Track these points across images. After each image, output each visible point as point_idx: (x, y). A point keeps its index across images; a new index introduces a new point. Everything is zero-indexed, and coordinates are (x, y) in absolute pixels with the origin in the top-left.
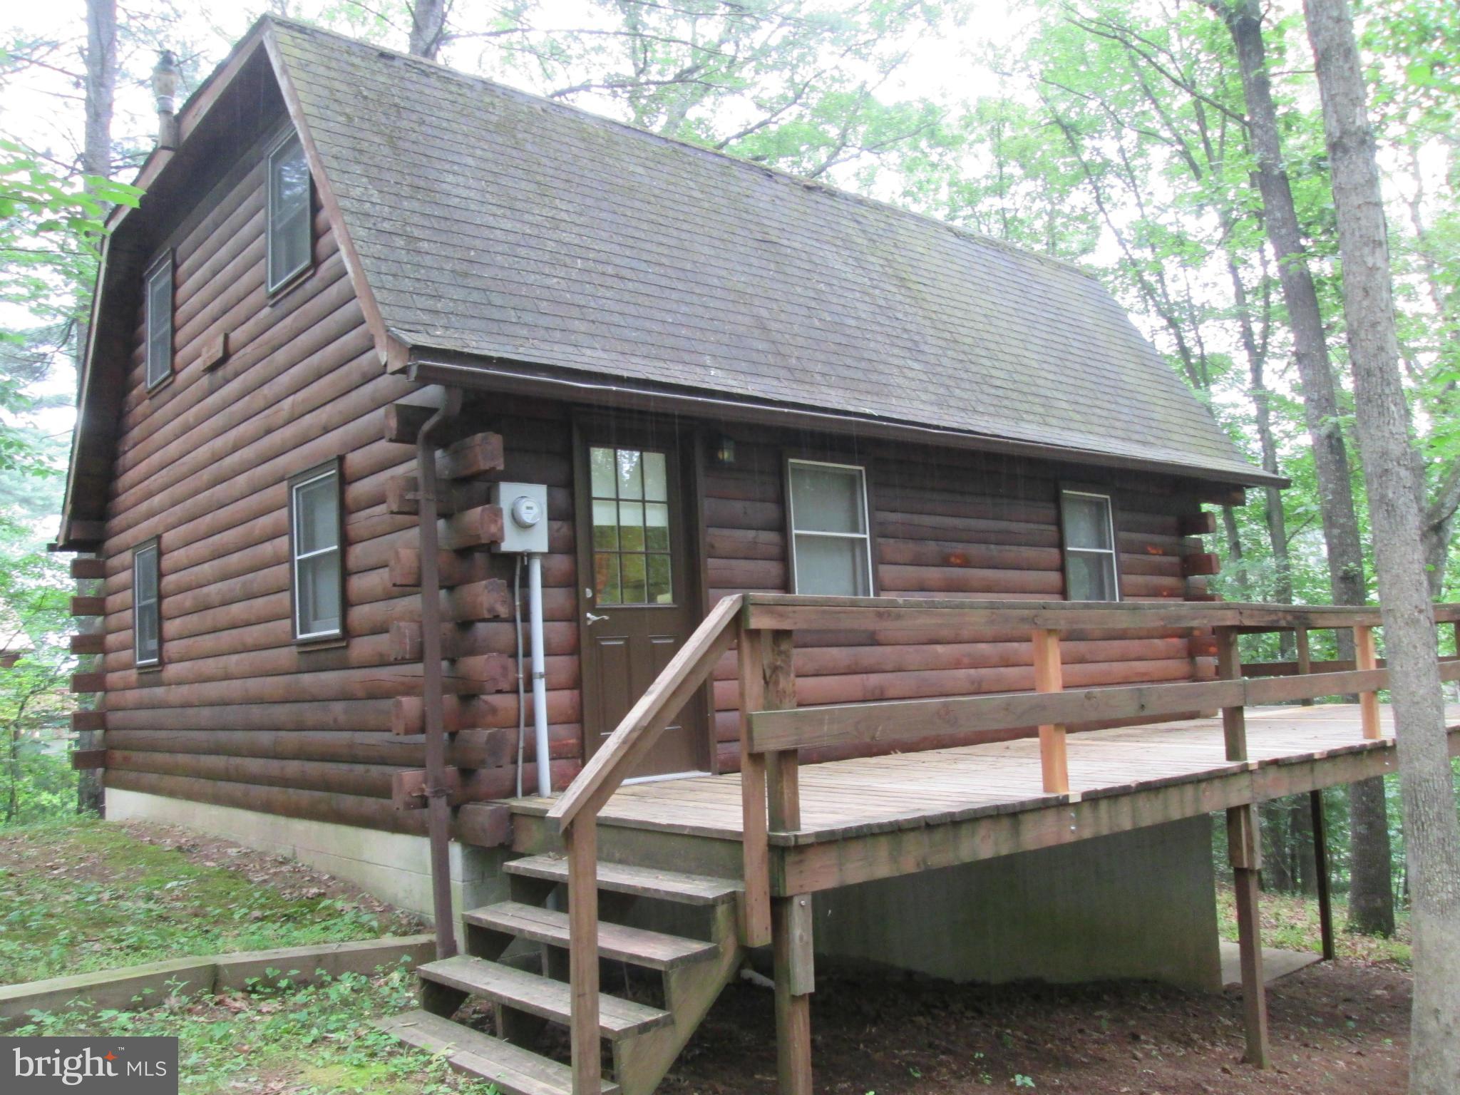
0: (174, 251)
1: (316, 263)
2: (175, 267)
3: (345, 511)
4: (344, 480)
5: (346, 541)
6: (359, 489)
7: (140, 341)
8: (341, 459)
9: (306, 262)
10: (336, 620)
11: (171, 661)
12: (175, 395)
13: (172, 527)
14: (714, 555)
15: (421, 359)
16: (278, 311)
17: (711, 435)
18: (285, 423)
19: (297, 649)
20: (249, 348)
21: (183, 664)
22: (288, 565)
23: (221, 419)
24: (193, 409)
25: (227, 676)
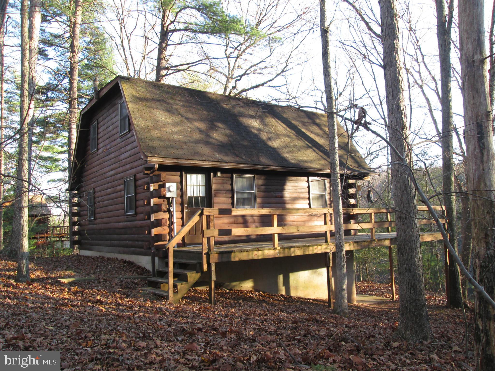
0: (97, 120)
1: (130, 131)
2: (98, 124)
3: (136, 187)
4: (136, 180)
5: (136, 193)
6: (139, 182)
7: (89, 140)
8: (135, 175)
9: (128, 131)
10: (134, 211)
11: (97, 219)
12: (98, 155)
13: (97, 187)
14: (215, 197)
15: (149, 159)
16: (122, 140)
17: (215, 170)
18: (123, 166)
19: (126, 217)
20: (115, 147)
21: (100, 220)
22: (124, 198)
23: (109, 163)
24: (102, 159)
25: (110, 222)
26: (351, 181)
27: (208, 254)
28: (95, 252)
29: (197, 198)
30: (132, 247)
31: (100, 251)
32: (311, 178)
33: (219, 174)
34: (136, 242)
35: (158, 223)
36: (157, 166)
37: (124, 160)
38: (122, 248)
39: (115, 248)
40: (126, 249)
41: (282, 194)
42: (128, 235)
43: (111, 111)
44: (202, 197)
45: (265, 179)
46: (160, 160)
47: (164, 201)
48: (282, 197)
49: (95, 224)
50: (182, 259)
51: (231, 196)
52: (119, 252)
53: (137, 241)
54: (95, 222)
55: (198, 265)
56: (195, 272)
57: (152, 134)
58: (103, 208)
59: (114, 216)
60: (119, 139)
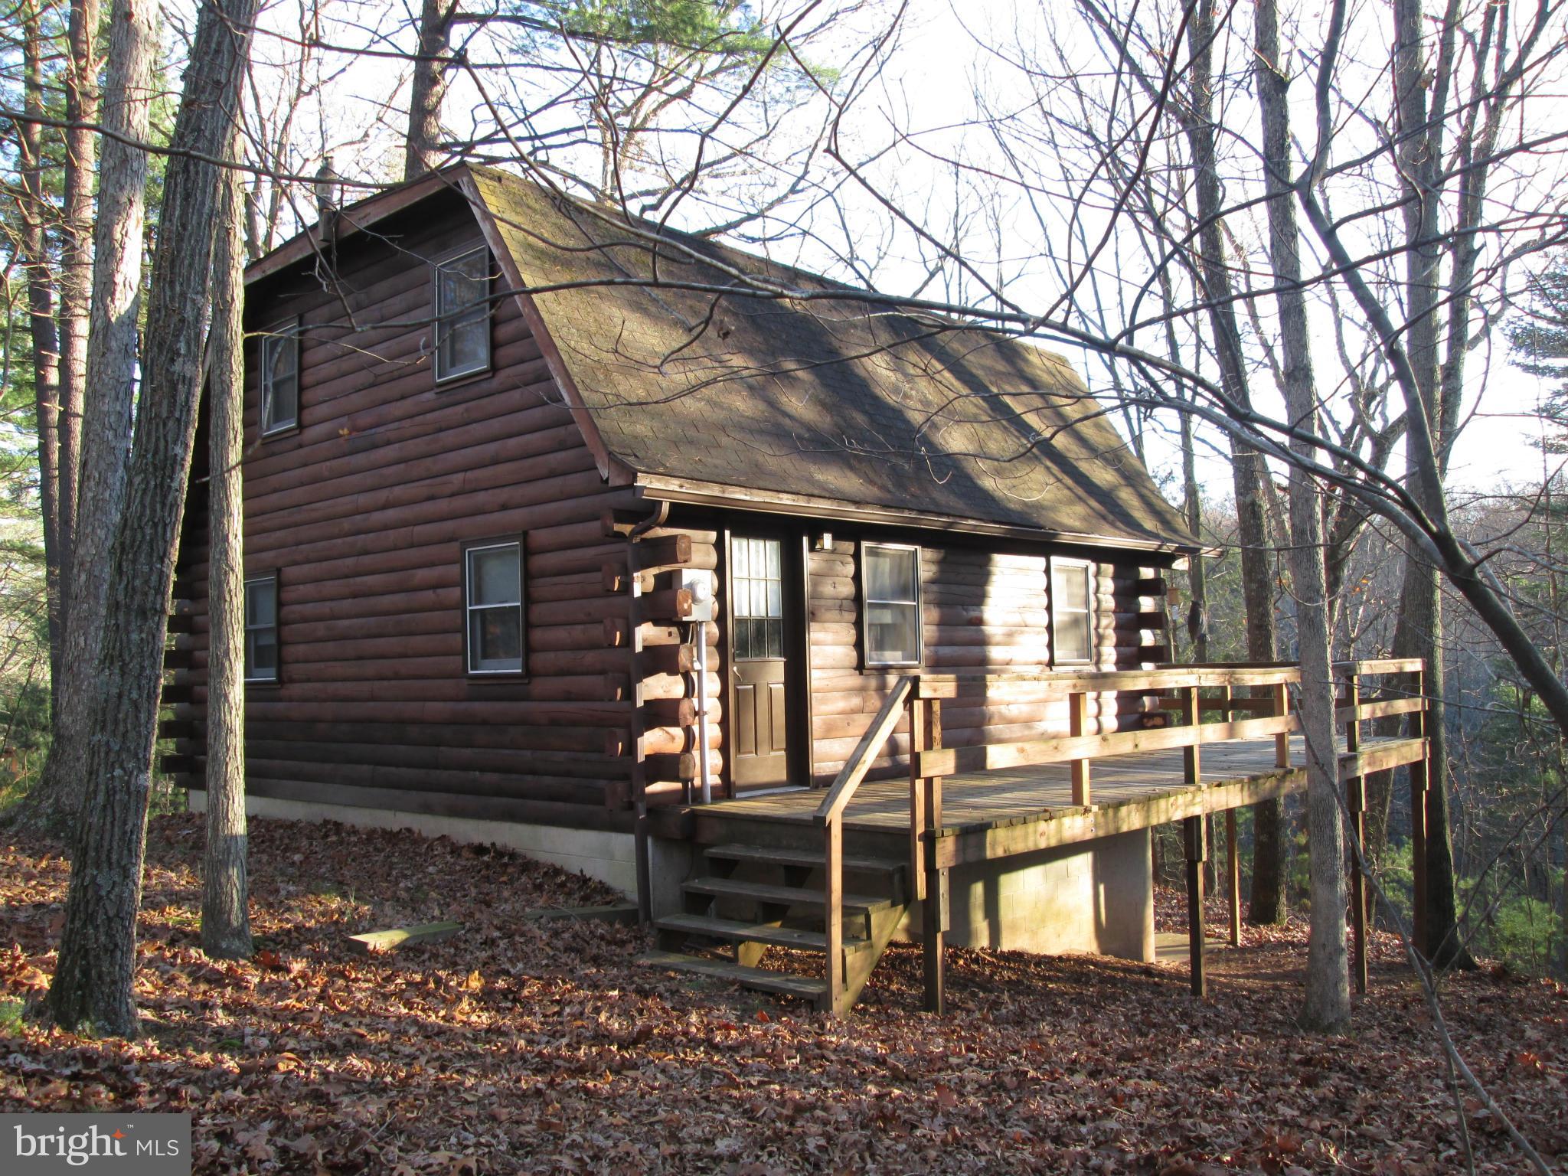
0: (301, 316)
1: (497, 367)
2: (303, 330)
3: (530, 575)
4: (531, 552)
5: (531, 599)
6: (548, 561)
8: (525, 534)
9: (483, 367)
10: (520, 661)
11: (292, 681)
12: (301, 446)
13: (296, 563)
14: (814, 620)
15: (642, 481)
16: (444, 399)
17: (815, 527)
18: (453, 495)
19: (466, 682)
20: (407, 423)
21: (310, 685)
22: (459, 612)
23: (368, 479)
24: (328, 463)
25: (373, 698)
26: (1147, 573)
27: (930, 839)
28: (278, 802)
29: (760, 622)
30: (499, 792)
31: (310, 800)
32: (1056, 561)
33: (827, 540)
34: (529, 778)
35: (662, 713)
36: (665, 508)
37: (460, 476)
38: (444, 795)
39: (397, 793)
40: (470, 800)
41: (981, 611)
42: (476, 750)
43: (382, 288)
44: (774, 622)
45: (940, 563)
46: (673, 485)
47: (670, 634)
48: (979, 622)
49: (280, 700)
50: (778, 847)
51: (853, 617)
52: (427, 809)
53: (533, 772)
54: (284, 692)
55: (897, 877)
56: (888, 902)
57: (620, 388)
58: (330, 644)
59: (397, 677)
60: (430, 396)
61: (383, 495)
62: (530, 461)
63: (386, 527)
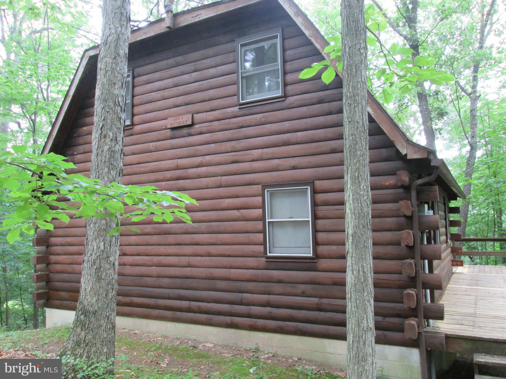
0: (133, 70)
1: (286, 96)
2: (134, 77)
3: (315, 204)
4: (314, 192)
5: (315, 217)
6: (328, 197)
8: (313, 183)
9: (280, 95)
10: (310, 250)
12: (133, 135)
16: (246, 111)
20: (216, 123)
21: (139, 257)
22: (261, 223)
23: (185, 151)
24: (154, 143)
25: (189, 266)
37: (258, 151)
53: (320, 310)
58: (155, 237)
59: (209, 255)
60: (236, 109)
61: (198, 160)
62: (314, 144)
63: (199, 177)
